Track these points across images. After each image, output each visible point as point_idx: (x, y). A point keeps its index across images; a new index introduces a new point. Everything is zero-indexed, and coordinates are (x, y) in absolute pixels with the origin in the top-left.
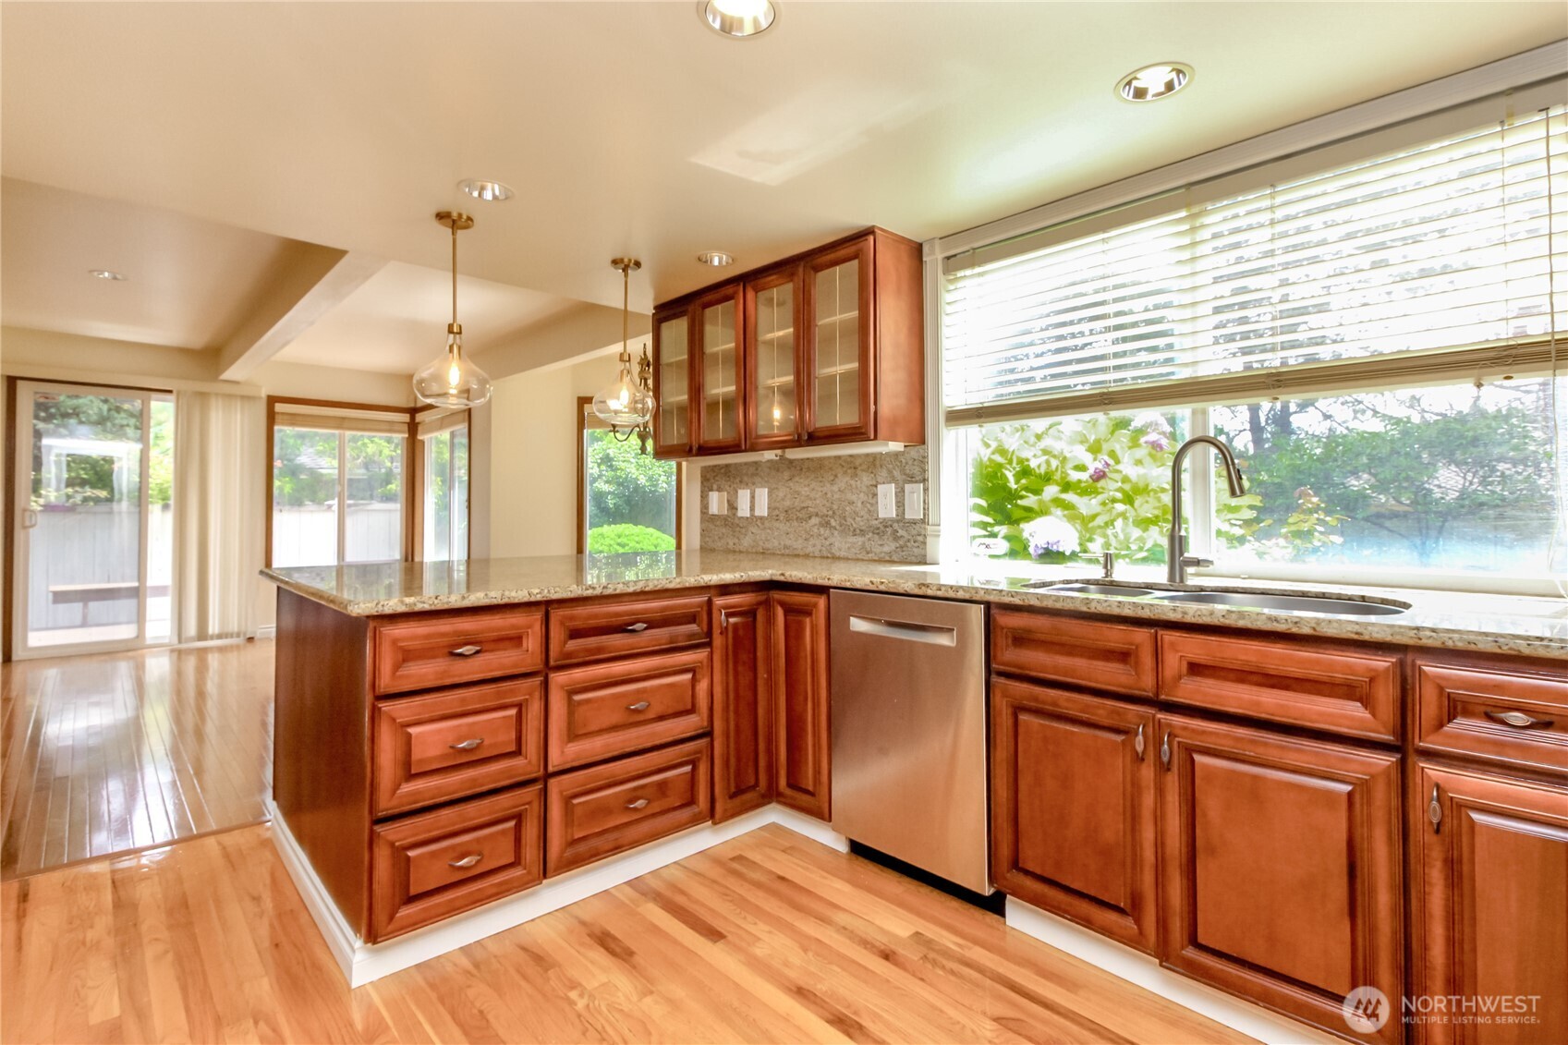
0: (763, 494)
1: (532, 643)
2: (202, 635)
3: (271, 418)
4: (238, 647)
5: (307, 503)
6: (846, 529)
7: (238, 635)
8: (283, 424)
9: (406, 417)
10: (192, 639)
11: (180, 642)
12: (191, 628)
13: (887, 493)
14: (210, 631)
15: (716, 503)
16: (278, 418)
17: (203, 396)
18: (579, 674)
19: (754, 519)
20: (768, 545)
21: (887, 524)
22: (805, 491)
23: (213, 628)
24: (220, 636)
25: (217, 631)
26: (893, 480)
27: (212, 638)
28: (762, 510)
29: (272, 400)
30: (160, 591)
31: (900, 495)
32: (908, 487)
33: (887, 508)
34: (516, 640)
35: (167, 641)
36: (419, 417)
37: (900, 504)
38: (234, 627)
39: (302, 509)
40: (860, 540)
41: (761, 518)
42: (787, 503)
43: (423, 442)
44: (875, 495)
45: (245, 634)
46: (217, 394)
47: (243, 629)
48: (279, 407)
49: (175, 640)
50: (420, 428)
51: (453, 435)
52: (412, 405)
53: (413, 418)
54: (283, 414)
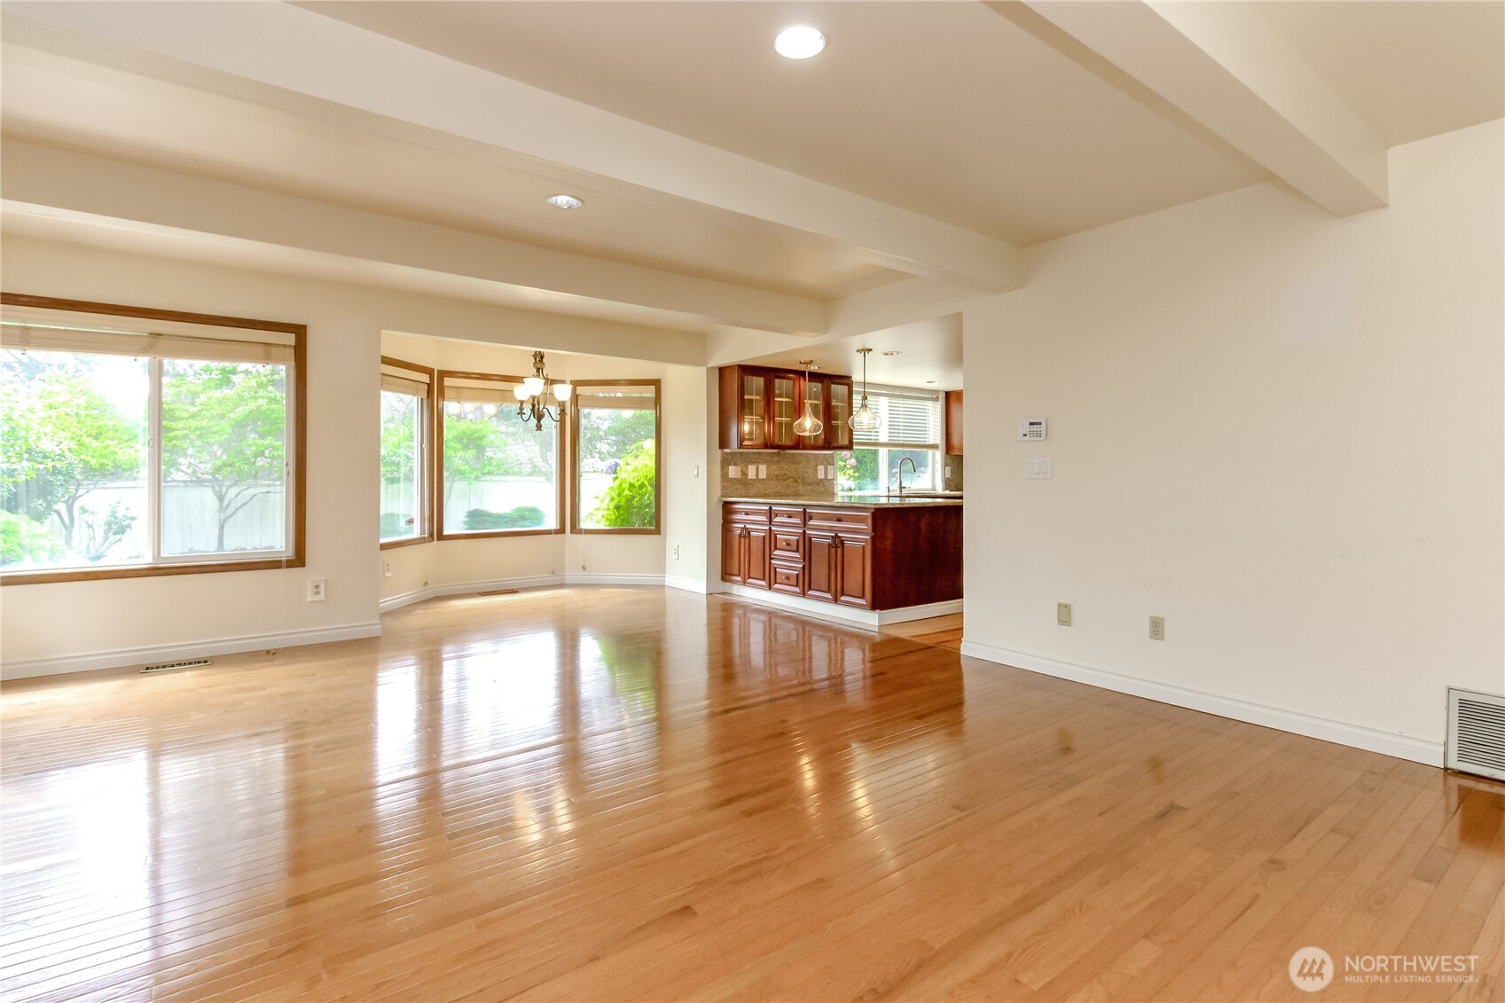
0: (763, 469)
6: (804, 483)
13: (821, 469)
15: (733, 472)
19: (757, 480)
20: (766, 492)
21: (821, 480)
22: (786, 466)
26: (822, 464)
28: (763, 475)
31: (826, 469)
32: (829, 467)
33: (821, 475)
37: (826, 473)
40: (810, 487)
41: (763, 480)
42: (777, 472)
44: (816, 470)
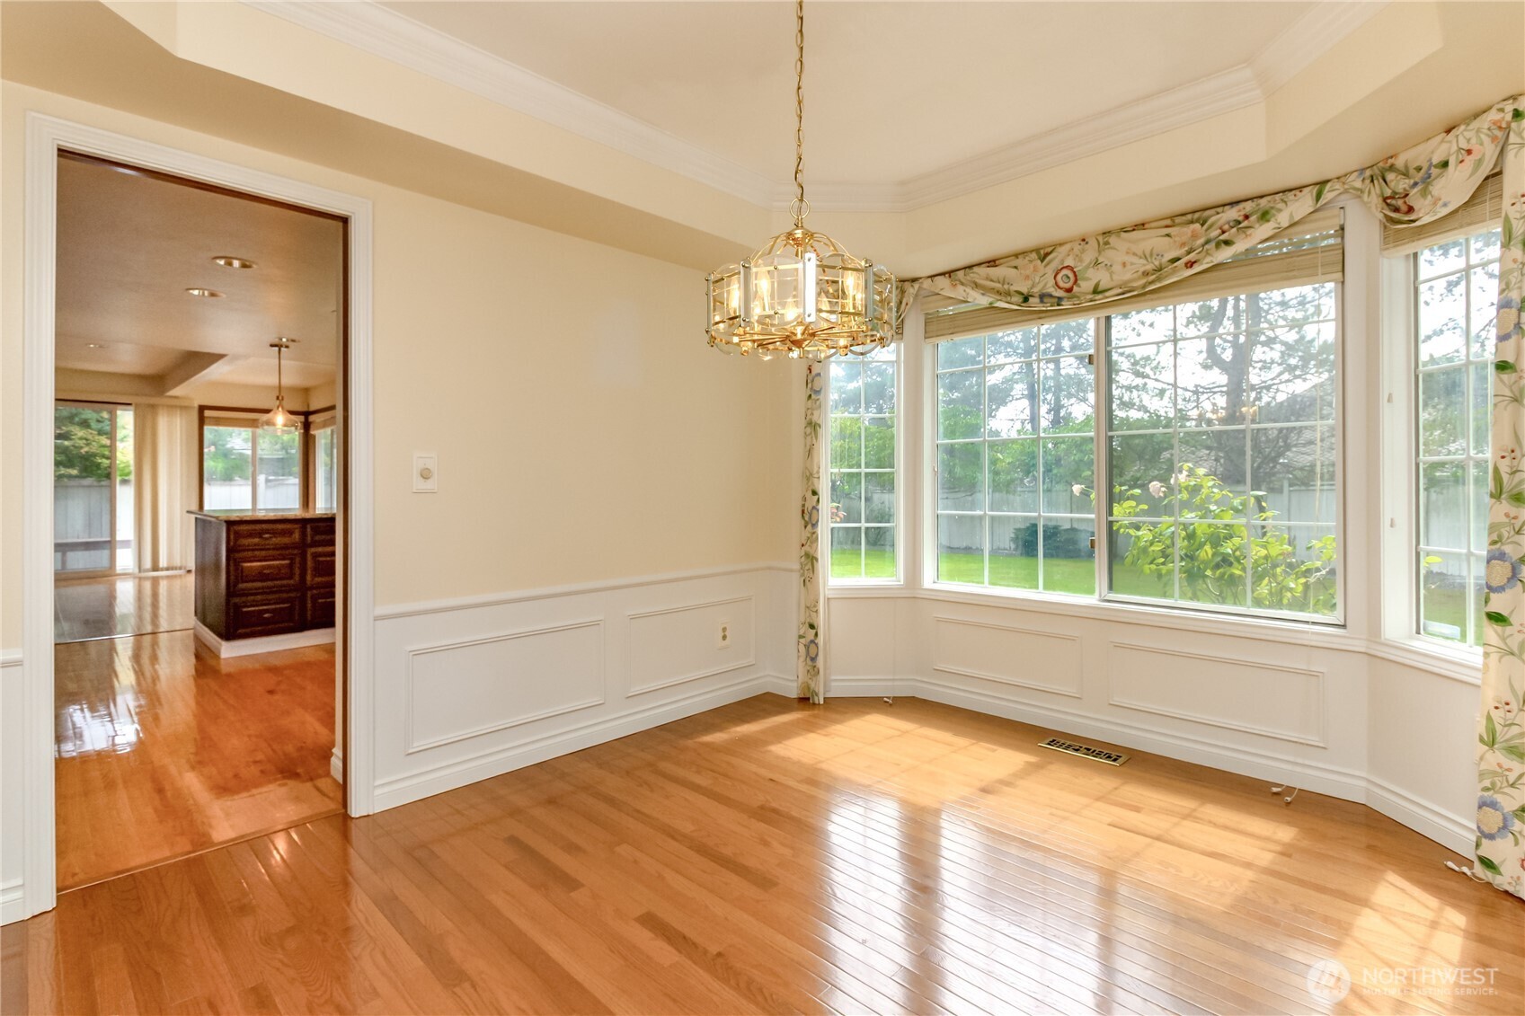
1: (297, 536)
2: (155, 568)
3: (202, 421)
4: (180, 576)
5: (236, 478)
7: (180, 568)
8: (210, 424)
9: (302, 418)
10: (147, 571)
11: (140, 571)
12: (148, 563)
14: (161, 566)
16: (207, 421)
17: (153, 407)
18: (320, 549)
23: (163, 563)
24: (167, 569)
25: (165, 565)
27: (162, 570)
29: (202, 409)
30: (126, 543)
34: (290, 533)
35: (131, 571)
36: (312, 418)
38: (177, 563)
39: (233, 483)
43: (314, 437)
45: (185, 568)
46: (163, 406)
47: (184, 564)
48: (207, 413)
49: (137, 570)
50: (312, 426)
51: (332, 432)
52: (305, 409)
53: (306, 419)
54: (210, 417)
